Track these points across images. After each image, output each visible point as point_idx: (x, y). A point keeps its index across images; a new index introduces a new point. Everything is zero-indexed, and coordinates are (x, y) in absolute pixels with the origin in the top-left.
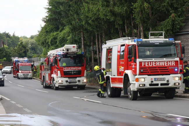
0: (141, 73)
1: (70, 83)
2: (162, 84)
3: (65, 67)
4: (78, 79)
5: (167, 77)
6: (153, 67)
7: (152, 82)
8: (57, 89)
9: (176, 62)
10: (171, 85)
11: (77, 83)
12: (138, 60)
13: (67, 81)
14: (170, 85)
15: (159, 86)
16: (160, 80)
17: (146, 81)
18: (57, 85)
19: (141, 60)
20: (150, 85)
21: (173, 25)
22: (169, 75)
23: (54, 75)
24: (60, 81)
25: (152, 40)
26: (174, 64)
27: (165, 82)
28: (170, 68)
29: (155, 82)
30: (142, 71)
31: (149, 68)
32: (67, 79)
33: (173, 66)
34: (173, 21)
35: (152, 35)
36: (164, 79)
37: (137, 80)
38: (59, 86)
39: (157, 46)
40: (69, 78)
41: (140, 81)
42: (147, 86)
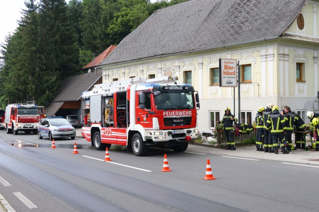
0: (19, 122)
5: (32, 124)
6: (25, 119)
9: (38, 117)
10: (35, 128)
12: (18, 116)
15: (29, 128)
16: (29, 125)
17: (21, 125)
19: (19, 115)
20: (24, 127)
21: (48, 97)
22: (34, 123)
25: (28, 106)
27: (31, 126)
28: (34, 120)
29: (26, 126)
31: (23, 119)
33: (36, 119)
34: (48, 95)
35: (29, 103)
37: (17, 125)
39: (28, 109)
41: (18, 126)
42: (22, 128)
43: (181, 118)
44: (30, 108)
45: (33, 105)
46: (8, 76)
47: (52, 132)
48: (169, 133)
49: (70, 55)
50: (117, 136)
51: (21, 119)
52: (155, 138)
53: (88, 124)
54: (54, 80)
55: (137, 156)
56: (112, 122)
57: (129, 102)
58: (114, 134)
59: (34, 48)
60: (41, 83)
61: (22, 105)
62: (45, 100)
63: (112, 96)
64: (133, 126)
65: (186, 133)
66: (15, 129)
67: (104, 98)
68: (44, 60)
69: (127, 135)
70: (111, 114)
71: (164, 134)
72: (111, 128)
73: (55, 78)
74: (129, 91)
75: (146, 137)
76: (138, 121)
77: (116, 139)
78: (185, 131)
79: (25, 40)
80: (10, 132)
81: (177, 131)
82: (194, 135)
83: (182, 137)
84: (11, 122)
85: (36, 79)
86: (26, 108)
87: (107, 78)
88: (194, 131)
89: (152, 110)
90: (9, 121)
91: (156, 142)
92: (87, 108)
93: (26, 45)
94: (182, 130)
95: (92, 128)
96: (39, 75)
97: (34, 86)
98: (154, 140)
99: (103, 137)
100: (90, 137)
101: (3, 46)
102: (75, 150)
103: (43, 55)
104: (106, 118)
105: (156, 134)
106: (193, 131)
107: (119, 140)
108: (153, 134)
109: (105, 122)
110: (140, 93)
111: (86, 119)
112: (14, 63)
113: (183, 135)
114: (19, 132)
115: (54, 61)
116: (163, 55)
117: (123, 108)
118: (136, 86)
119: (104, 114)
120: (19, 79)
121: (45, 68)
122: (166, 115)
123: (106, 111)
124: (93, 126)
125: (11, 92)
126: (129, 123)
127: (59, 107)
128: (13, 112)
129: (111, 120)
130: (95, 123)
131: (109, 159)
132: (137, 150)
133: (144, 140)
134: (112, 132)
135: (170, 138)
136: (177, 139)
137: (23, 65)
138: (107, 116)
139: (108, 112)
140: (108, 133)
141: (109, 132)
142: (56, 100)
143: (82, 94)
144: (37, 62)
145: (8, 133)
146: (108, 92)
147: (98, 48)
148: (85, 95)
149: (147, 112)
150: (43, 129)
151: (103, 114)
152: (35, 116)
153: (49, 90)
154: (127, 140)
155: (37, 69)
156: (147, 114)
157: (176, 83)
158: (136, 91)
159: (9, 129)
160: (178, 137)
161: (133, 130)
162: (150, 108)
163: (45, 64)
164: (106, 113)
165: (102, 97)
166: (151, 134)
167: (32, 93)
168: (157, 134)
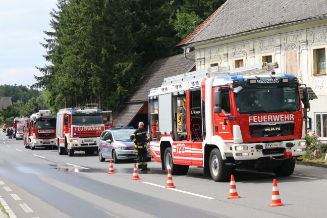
0: (74, 136)
1: (44, 143)
2: (90, 144)
3: (39, 129)
4: (51, 140)
5: (94, 139)
6: (83, 132)
7: (83, 142)
8: (34, 148)
9: (102, 128)
11: (51, 144)
12: (72, 126)
13: (41, 142)
14: (97, 145)
15: (89, 146)
16: (89, 141)
17: (78, 141)
18: (33, 146)
19: (74, 126)
20: (82, 145)
21: (121, 96)
22: (97, 137)
23: (31, 137)
24: (35, 142)
26: (100, 129)
27: (93, 143)
28: (97, 132)
29: (85, 143)
30: (75, 134)
31: (81, 132)
32: (41, 140)
33: (100, 131)
34: (121, 92)
36: (92, 141)
37: (71, 141)
38: (34, 146)
39: (87, 115)
40: (43, 139)
41: (74, 142)
42: (79, 146)
43: (277, 126)
44: (91, 115)
45: (95, 110)
46: (61, 63)
47: (116, 150)
48: (258, 148)
49: (157, 23)
50: (192, 153)
51: (77, 132)
52: (237, 155)
53: (157, 136)
54: (129, 67)
55: (216, 181)
56: (185, 134)
57: (204, 103)
58: (189, 150)
59: (98, 17)
60: (110, 73)
61: (79, 110)
62: (116, 101)
63: (184, 95)
64: (210, 138)
65: (286, 148)
66: (69, 147)
67: (175, 98)
68: (114, 36)
69: (203, 151)
70: (184, 121)
71: (250, 149)
72: (184, 142)
73: (131, 64)
74: (204, 86)
75: (225, 154)
76: (216, 130)
77: (190, 158)
78: (284, 144)
79: (84, 6)
80: (64, 151)
81: (271, 144)
82: (300, 150)
83: (280, 153)
84: (64, 135)
85: (102, 67)
86: (84, 115)
87: (203, 63)
88: (299, 145)
89: (232, 115)
90: (62, 136)
91: (239, 161)
92: (156, 112)
93: (86, 14)
94: (278, 143)
95: (162, 142)
96: (106, 60)
97: (98, 79)
98: (235, 157)
99: (175, 155)
100: (160, 156)
101: (54, 16)
102: (134, 174)
103: (113, 28)
104: (178, 127)
105: (238, 148)
106: (297, 145)
107: (194, 159)
108: (234, 149)
109: (177, 133)
110: (217, 90)
111: (155, 129)
112: (69, 44)
113: (282, 150)
114: (76, 152)
115: (130, 36)
116: (281, 24)
117: (197, 112)
118: (213, 80)
119: (176, 121)
120: (76, 69)
121: (115, 49)
122: (252, 121)
123: (178, 117)
124: (163, 139)
125: (65, 89)
126: (205, 134)
127: (137, 111)
128: (66, 120)
129: (184, 131)
130: (166, 135)
131: (172, 185)
132: (215, 173)
133: (224, 158)
134: (186, 148)
135: (259, 155)
136: (271, 156)
137: (82, 45)
138: (180, 124)
139: (180, 119)
140: (181, 150)
141: (182, 147)
142: (133, 99)
143: (148, 92)
144: (102, 40)
145: (61, 153)
146: (179, 89)
147: (208, 9)
148: (153, 93)
149: (225, 118)
150: (105, 146)
151: (174, 121)
152: (98, 127)
153: (123, 85)
154: (203, 159)
155: (103, 51)
156: (225, 120)
157: (274, 73)
158: (213, 87)
159: (61, 148)
160: (274, 153)
161: (210, 144)
162: (229, 112)
163: (115, 43)
164: (178, 121)
165: (173, 96)
166: (231, 149)
167: (96, 91)
168: (240, 148)
